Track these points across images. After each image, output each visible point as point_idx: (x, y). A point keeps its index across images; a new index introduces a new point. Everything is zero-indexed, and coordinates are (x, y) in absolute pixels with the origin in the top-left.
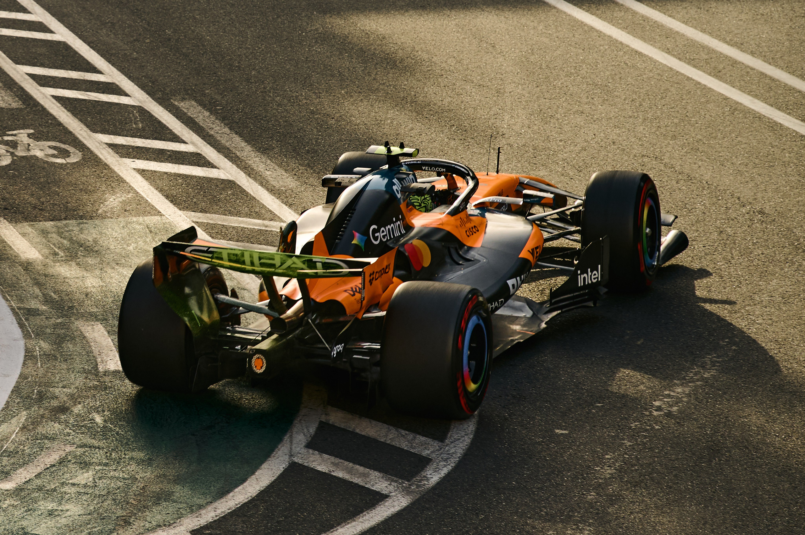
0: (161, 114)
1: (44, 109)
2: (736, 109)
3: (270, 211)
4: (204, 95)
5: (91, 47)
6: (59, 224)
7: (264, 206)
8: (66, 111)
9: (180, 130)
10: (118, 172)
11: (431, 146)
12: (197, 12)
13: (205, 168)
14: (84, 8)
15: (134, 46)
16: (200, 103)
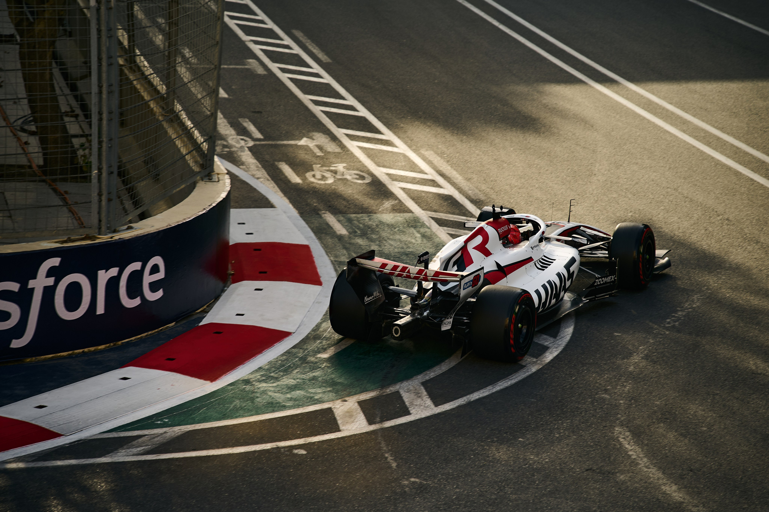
0: (414, 158)
1: (352, 153)
5: (379, 120)
6: (358, 216)
7: (467, 210)
8: (364, 154)
9: (425, 167)
10: (390, 188)
13: (436, 188)
14: (376, 98)
16: (436, 153)
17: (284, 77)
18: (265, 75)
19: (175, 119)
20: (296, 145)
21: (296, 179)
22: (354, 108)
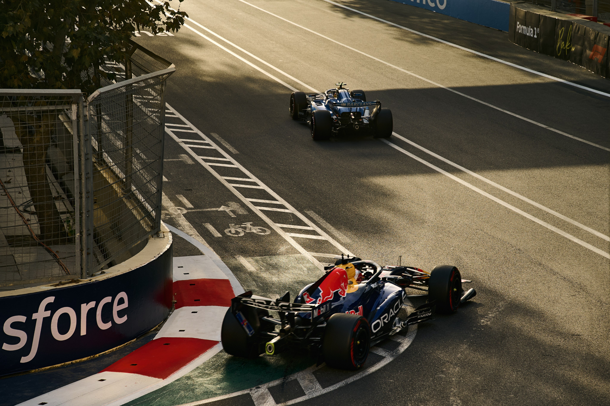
0: (299, 215)
1: (256, 214)
2: (509, 212)
3: (341, 251)
4: (316, 208)
5: (274, 191)
6: (262, 257)
7: (339, 250)
8: (265, 215)
9: (307, 221)
10: (284, 237)
11: (400, 226)
13: (317, 236)
14: (271, 176)
15: (290, 190)
16: (315, 212)
17: (206, 165)
18: (193, 164)
19: (132, 196)
20: (217, 211)
21: (218, 235)
22: (257, 184)
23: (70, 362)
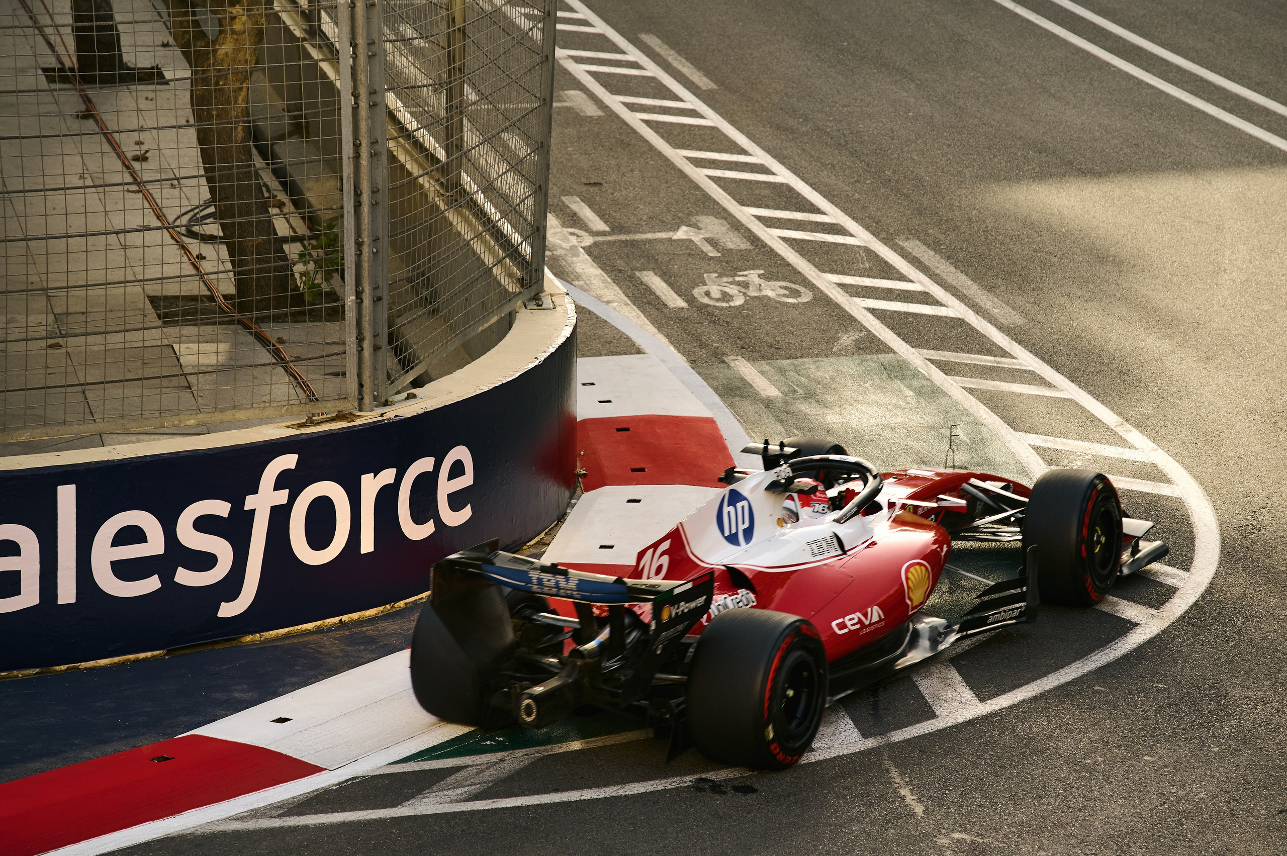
0: (887, 254)
1: (772, 250)
3: (1001, 348)
4: (927, 234)
5: (814, 189)
6: (796, 362)
7: (994, 344)
8: (793, 251)
9: (906, 269)
10: (849, 311)
12: (915, 153)
13: (934, 307)
14: (804, 150)
15: (855, 187)
16: (926, 243)
17: (635, 120)
18: (600, 117)
20: (670, 240)
21: (676, 302)
22: (767, 169)
23: (337, 619)
